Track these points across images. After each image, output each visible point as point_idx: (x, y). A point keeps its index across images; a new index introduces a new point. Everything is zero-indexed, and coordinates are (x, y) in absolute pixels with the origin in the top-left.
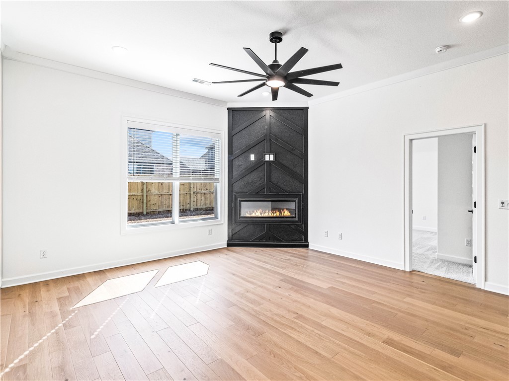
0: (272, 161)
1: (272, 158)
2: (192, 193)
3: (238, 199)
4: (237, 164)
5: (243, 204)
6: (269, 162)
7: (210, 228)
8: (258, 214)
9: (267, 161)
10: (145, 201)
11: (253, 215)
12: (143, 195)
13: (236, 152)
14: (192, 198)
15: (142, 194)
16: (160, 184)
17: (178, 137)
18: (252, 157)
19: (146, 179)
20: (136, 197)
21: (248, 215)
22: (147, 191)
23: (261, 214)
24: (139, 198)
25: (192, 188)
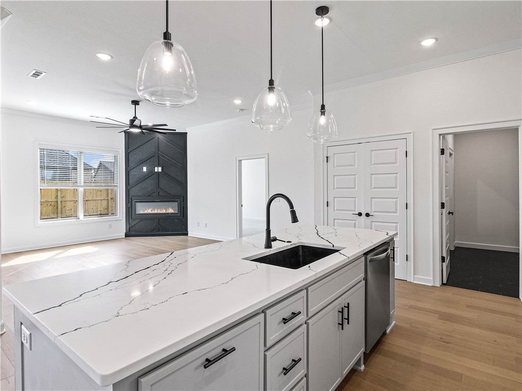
0: (160, 172)
1: (160, 169)
2: (110, 199)
3: (134, 201)
4: (132, 174)
5: (138, 204)
6: (158, 173)
7: (110, 223)
8: (149, 211)
9: (156, 172)
10: (59, 207)
11: (146, 212)
12: (57, 202)
13: (132, 165)
14: (110, 204)
15: (56, 200)
16: (76, 190)
17: (81, 154)
18: (145, 169)
19: (60, 186)
20: (50, 204)
21: (142, 212)
22: (62, 197)
23: (152, 211)
24: (53, 204)
25: (109, 194)
